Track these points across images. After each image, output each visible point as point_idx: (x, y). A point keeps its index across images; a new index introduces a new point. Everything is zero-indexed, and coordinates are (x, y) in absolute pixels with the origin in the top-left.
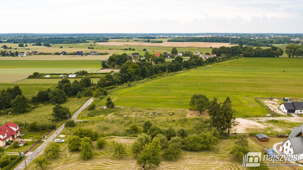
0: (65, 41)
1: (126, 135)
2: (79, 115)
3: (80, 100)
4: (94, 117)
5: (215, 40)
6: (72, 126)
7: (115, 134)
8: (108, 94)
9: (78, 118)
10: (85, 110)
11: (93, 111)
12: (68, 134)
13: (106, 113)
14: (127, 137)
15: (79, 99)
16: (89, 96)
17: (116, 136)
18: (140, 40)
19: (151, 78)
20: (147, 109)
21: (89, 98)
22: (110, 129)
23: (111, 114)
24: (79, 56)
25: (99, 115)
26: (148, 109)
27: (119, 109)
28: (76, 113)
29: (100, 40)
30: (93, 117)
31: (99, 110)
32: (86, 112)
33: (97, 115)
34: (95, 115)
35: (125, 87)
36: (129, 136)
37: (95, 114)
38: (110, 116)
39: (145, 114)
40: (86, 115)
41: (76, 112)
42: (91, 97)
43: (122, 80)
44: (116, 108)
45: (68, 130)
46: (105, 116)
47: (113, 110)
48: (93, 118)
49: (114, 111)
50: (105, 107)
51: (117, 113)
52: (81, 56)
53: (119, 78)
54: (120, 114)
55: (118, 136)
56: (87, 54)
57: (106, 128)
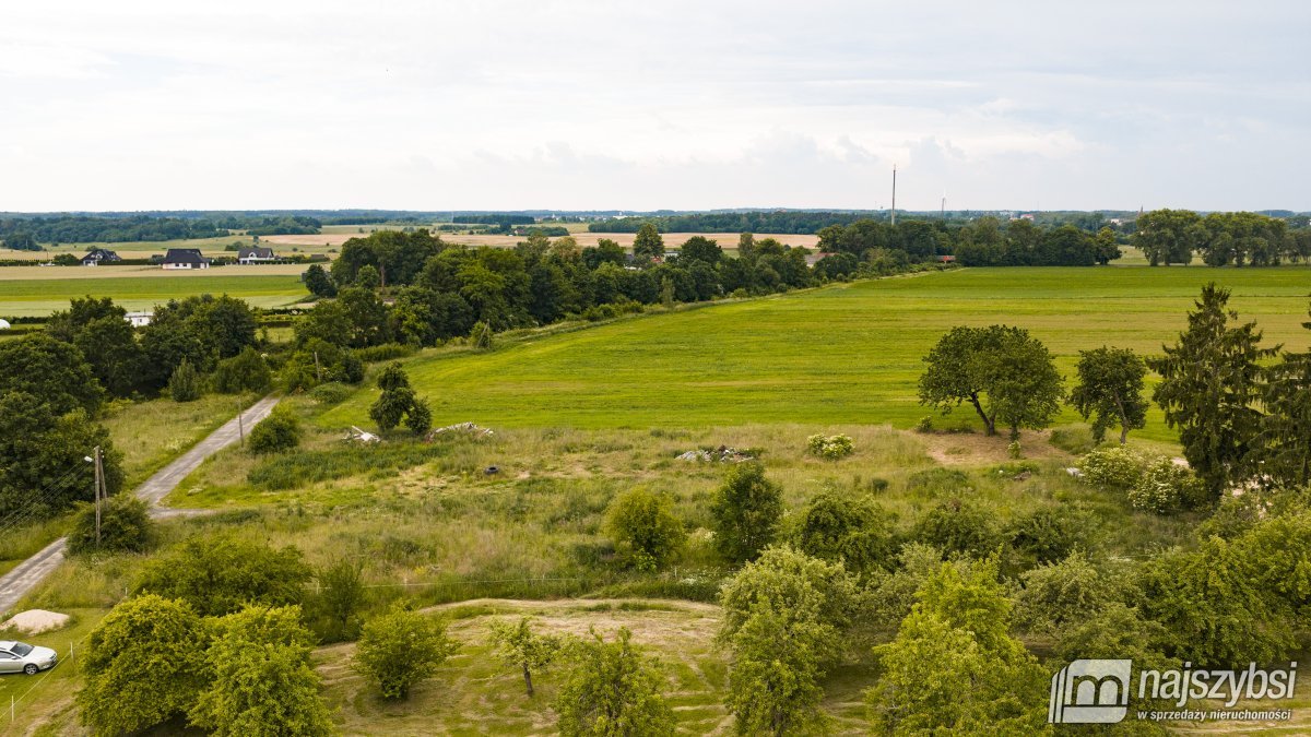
0: (113, 230)
1: (585, 589)
2: (186, 484)
3: (188, 410)
4: (300, 491)
5: (793, 222)
6: (132, 547)
7: (495, 584)
8: (366, 379)
9: (174, 502)
10: (229, 455)
11: (288, 457)
12: (87, 605)
13: (382, 466)
14: (602, 602)
15: (185, 406)
16: (248, 386)
17: (506, 596)
18: (465, 228)
19: (592, 319)
20: (652, 434)
21: (248, 398)
22: (440, 550)
23: (419, 469)
24: (181, 266)
25: (336, 477)
26: (658, 434)
27: (465, 438)
28: (166, 473)
29: (280, 226)
30: (291, 493)
31: (328, 453)
32: (235, 461)
33: (321, 478)
34: (306, 481)
35: (462, 352)
36: (613, 589)
37: (305, 474)
38: (416, 481)
39: (654, 462)
40: (238, 479)
41: (162, 467)
42: (264, 395)
43: (434, 324)
44: (448, 436)
45: (93, 577)
46: (376, 484)
47: (423, 447)
48: (291, 498)
49: (435, 452)
50: (366, 437)
51: (459, 460)
52: (189, 266)
53: (416, 312)
54: (483, 466)
55: (521, 596)
56: (220, 262)
57: (412, 548)
